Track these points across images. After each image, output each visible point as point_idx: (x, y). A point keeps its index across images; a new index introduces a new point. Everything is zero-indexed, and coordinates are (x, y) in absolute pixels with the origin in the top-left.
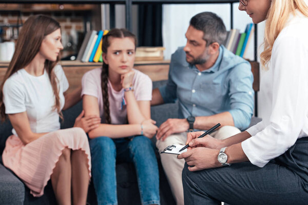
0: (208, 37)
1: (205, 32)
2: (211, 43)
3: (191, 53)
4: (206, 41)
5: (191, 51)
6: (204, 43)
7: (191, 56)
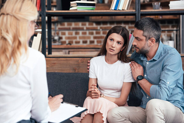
0: (146, 34)
1: (143, 31)
2: (150, 38)
3: (137, 46)
4: (146, 37)
5: (137, 45)
6: (144, 38)
7: (138, 48)
